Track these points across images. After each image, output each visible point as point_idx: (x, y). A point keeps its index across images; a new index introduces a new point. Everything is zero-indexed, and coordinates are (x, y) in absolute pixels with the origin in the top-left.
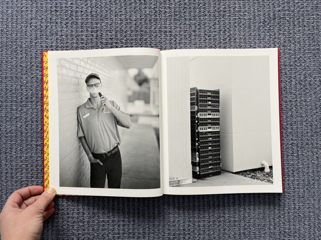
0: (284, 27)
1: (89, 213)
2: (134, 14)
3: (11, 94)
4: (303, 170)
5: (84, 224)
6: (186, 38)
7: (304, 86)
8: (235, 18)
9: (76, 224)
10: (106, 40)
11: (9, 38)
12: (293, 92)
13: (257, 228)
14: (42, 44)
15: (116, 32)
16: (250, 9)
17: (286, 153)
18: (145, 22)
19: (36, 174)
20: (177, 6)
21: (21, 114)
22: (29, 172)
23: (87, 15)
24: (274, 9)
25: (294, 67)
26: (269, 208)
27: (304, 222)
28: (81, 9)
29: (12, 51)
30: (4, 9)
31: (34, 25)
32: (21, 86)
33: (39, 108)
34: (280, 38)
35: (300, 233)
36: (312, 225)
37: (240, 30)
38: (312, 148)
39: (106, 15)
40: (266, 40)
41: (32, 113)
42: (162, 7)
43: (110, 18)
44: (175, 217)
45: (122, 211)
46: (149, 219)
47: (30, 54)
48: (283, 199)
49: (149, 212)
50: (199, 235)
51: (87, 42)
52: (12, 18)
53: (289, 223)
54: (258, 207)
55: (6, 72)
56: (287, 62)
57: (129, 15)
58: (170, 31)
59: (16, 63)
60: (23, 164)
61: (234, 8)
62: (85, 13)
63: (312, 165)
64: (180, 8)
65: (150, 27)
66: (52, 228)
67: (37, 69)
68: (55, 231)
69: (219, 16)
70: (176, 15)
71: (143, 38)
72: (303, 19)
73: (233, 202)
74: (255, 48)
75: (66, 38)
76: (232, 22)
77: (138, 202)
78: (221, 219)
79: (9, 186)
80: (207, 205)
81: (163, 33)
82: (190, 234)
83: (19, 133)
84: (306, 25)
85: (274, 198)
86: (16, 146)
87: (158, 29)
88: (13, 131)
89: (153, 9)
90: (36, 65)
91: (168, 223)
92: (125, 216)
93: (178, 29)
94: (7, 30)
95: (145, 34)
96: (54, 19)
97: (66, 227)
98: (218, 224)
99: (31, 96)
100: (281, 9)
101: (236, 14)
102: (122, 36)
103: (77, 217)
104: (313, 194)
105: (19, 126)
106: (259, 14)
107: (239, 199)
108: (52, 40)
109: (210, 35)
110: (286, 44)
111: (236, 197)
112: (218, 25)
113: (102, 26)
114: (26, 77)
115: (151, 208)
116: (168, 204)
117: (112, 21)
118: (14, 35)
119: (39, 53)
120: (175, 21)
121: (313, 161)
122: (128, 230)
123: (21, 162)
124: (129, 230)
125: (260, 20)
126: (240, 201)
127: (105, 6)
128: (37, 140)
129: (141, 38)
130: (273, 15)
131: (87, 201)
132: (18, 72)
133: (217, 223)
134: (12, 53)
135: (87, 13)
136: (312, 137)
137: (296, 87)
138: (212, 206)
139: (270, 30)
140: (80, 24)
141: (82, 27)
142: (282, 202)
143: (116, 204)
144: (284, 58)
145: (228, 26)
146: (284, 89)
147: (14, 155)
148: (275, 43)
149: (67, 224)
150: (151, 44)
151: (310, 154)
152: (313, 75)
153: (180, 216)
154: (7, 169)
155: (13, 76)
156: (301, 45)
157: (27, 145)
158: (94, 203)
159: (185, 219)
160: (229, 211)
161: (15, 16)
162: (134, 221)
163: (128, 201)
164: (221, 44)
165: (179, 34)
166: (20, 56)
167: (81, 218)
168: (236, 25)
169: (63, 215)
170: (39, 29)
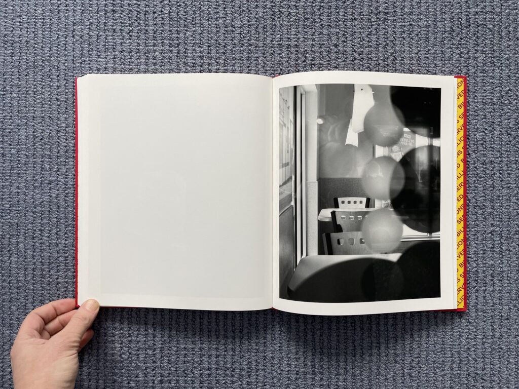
0: (484, 40)
1: (164, 335)
2: (239, 18)
3: (41, 145)
4: (509, 275)
5: (154, 353)
7: (515, 138)
9: (142, 352)
10: (193, 59)
11: (38, 55)
12: (496, 148)
13: (431, 367)
14: (90, 65)
16: (428, 9)
17: (482, 246)
18: (256, 31)
20: (308, 3)
21: (57, 177)
22: (70, 269)
23: (162, 18)
24: (468, 10)
25: (499, 105)
26: (452, 335)
27: (508, 359)
28: (153, 9)
29: (43, 76)
30: (30, 8)
31: (78, 33)
32: (58, 131)
34: (477, 58)
35: (501, 376)
37: (411, 45)
40: (454, 62)
42: (284, 6)
43: (200, 23)
44: (298, 345)
45: (214, 333)
46: (257, 348)
47: (72, 80)
48: (475, 322)
49: (257, 336)
50: (337, 375)
51: (162, 62)
52: (42, 22)
53: (482, 360)
54: (434, 332)
55: (33, 110)
56: (487, 97)
57: (231, 19)
58: (296, 45)
59: (50, 95)
60: (61, 256)
61: (402, 9)
62: (159, 15)
64: (314, 8)
65: (264, 38)
66: (105, 358)
68: (110, 362)
69: (376, 21)
70: (307, 19)
71: (252, 56)
72: (515, 28)
73: (393, 325)
74: (435, 74)
75: (129, 55)
76: (398, 31)
77: (240, 320)
78: (373, 351)
79: (38, 290)
80: (351, 328)
81: (284, 49)
82: (323, 372)
83: (55, 207)
85: (460, 318)
86: (49, 227)
87: (277, 41)
88: (45, 203)
89: (269, 8)
91: (288, 354)
92: (219, 341)
93: (310, 42)
94: (35, 41)
95: (255, 50)
96: (110, 24)
97: (126, 357)
99: (72, 148)
100: (479, 10)
101: (404, 18)
102: (219, 52)
103: (145, 341)
105: (54, 195)
106: (442, 18)
107: (404, 319)
108: (106, 58)
109: (362, 52)
110: (487, 68)
112: (375, 36)
113: (186, 37)
114: (66, 118)
115: (261, 330)
117: (203, 27)
118: (46, 50)
120: (304, 28)
122: (224, 364)
123: (58, 252)
124: (225, 363)
125: (444, 29)
127: (191, 4)
129: (248, 57)
130: (467, 20)
131: (159, 317)
132: (53, 110)
133: (367, 357)
134: (43, 79)
135: (163, 16)
137: (501, 138)
138: (359, 329)
139: (460, 44)
140: (151, 32)
141: (155, 37)
142: (474, 326)
143: (205, 322)
144: (483, 91)
145: (392, 38)
146: (482, 142)
147: (46, 240)
148: (468, 67)
149: (128, 351)
150: (266, 66)
153: (307, 345)
154: (34, 264)
155: (45, 115)
156: (511, 69)
157: (66, 225)
158: (170, 320)
159: (315, 350)
160: (386, 339)
161: (49, 19)
162: (233, 350)
163: (224, 318)
164: (380, 67)
165: (311, 50)
166: (57, 83)
167: (150, 343)
168: (405, 35)
169: (123, 337)
170: (87, 40)
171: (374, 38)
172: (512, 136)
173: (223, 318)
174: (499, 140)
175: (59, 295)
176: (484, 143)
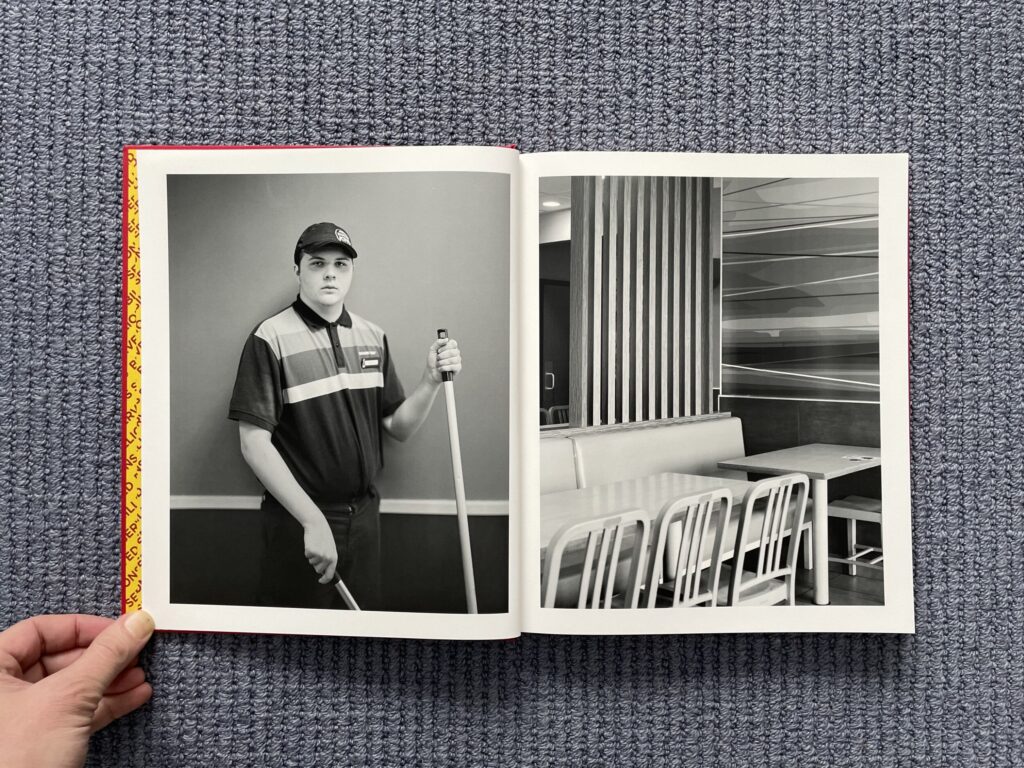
0: (926, 88)
1: (272, 692)
2: (433, 32)
3: (14, 292)
4: (978, 559)
5: (252, 730)
6: (604, 116)
7: (987, 284)
8: (766, 52)
9: (224, 729)
10: (336, 116)
11: (9, 103)
12: (951, 303)
13: (824, 750)
14: (120, 126)
15: (370, 91)
16: (814, 23)
17: (923, 501)
18: (467, 60)
19: (94, 562)
20: (574, 7)
21: (46, 360)
22: (71, 554)
23: (272, 30)
24: (895, 26)
26: (865, 683)
27: (977, 730)
28: (253, 11)
29: (19, 148)
31: (95, 59)
32: (49, 264)
33: (109, 341)
34: (912, 123)
35: (963, 764)
36: (1002, 740)
37: (781, 95)
38: (1009, 488)
39: (337, 31)
40: (865, 129)
41: (83, 356)
42: (524, 10)
43: (351, 42)
44: (554, 709)
45: (379, 686)
46: (469, 715)
47: (80, 156)
48: (911, 655)
49: (470, 691)
51: (270, 121)
52: (20, 36)
53: (926, 733)
54: (829, 678)
56: (932, 202)
57: (416, 35)
58: (550, 91)
59: (33, 187)
60: (52, 528)
61: (762, 21)
62: (266, 24)
63: (1009, 542)
64: (585, 15)
65: (484, 75)
66: (147, 741)
67: (104, 210)
68: (157, 751)
69: (712, 46)
70: (572, 38)
71: (458, 112)
72: (986, 63)
73: (746, 663)
74: (829, 152)
75: (202, 105)
76: (755, 66)
77: (433, 657)
78: (706, 717)
80: (661, 671)
81: (525, 98)
83: (40, 424)
84: (997, 83)
85: (881, 648)
86: (27, 465)
87: (511, 83)
88: (19, 414)
89: (495, 15)
90: (101, 194)
91: (533, 728)
92: (390, 703)
93: (578, 86)
94: (5, 74)
95: (466, 99)
96: (162, 40)
97: (192, 740)
98: (697, 733)
99: (79, 300)
100: (915, 26)
101: (768, 41)
102: (391, 103)
103: (232, 705)
104: (1008, 639)
105: (40, 398)
106: (843, 42)
107: (768, 651)
108: (153, 111)
109: (683, 107)
110: (932, 144)
111: (759, 645)
112: (710, 76)
113: (322, 69)
114: (66, 236)
115: (477, 677)
116: (532, 665)
117: (358, 51)
118: (27, 93)
119: (109, 154)
120: (567, 57)
121: (1011, 529)
122: (399, 752)
123: (46, 519)
124: (401, 749)
125: (847, 63)
126: (769, 657)
128: (100, 445)
129: (452, 113)
130: (891, 46)
131: (263, 654)
133: (693, 731)
134: (19, 154)
135: (273, 25)
136: (1009, 453)
137: (960, 284)
138: (678, 673)
139: (878, 95)
140: (249, 59)
141: (257, 69)
142: (908, 664)
143: (360, 663)
144: (924, 190)
145: (742, 81)
146: (922, 291)
147: (22, 494)
148: (894, 140)
149: (196, 727)
150: (487, 132)
151: (1002, 506)
152: (1015, 247)
153: (572, 707)
155: (21, 229)
156: (978, 146)
157: (63, 462)
158: (286, 659)
159: (589, 717)
160: (734, 691)
161: (33, 28)
162: (418, 720)
163: (400, 655)
164: (718, 138)
165: (581, 102)
166: (48, 162)
167: (244, 710)
168: (768, 75)
169: (184, 698)
170: (112, 73)
171: (707, 79)
172: (982, 279)
173: (397, 654)
174: (957, 288)
175: (49, 608)
176: (927, 294)
